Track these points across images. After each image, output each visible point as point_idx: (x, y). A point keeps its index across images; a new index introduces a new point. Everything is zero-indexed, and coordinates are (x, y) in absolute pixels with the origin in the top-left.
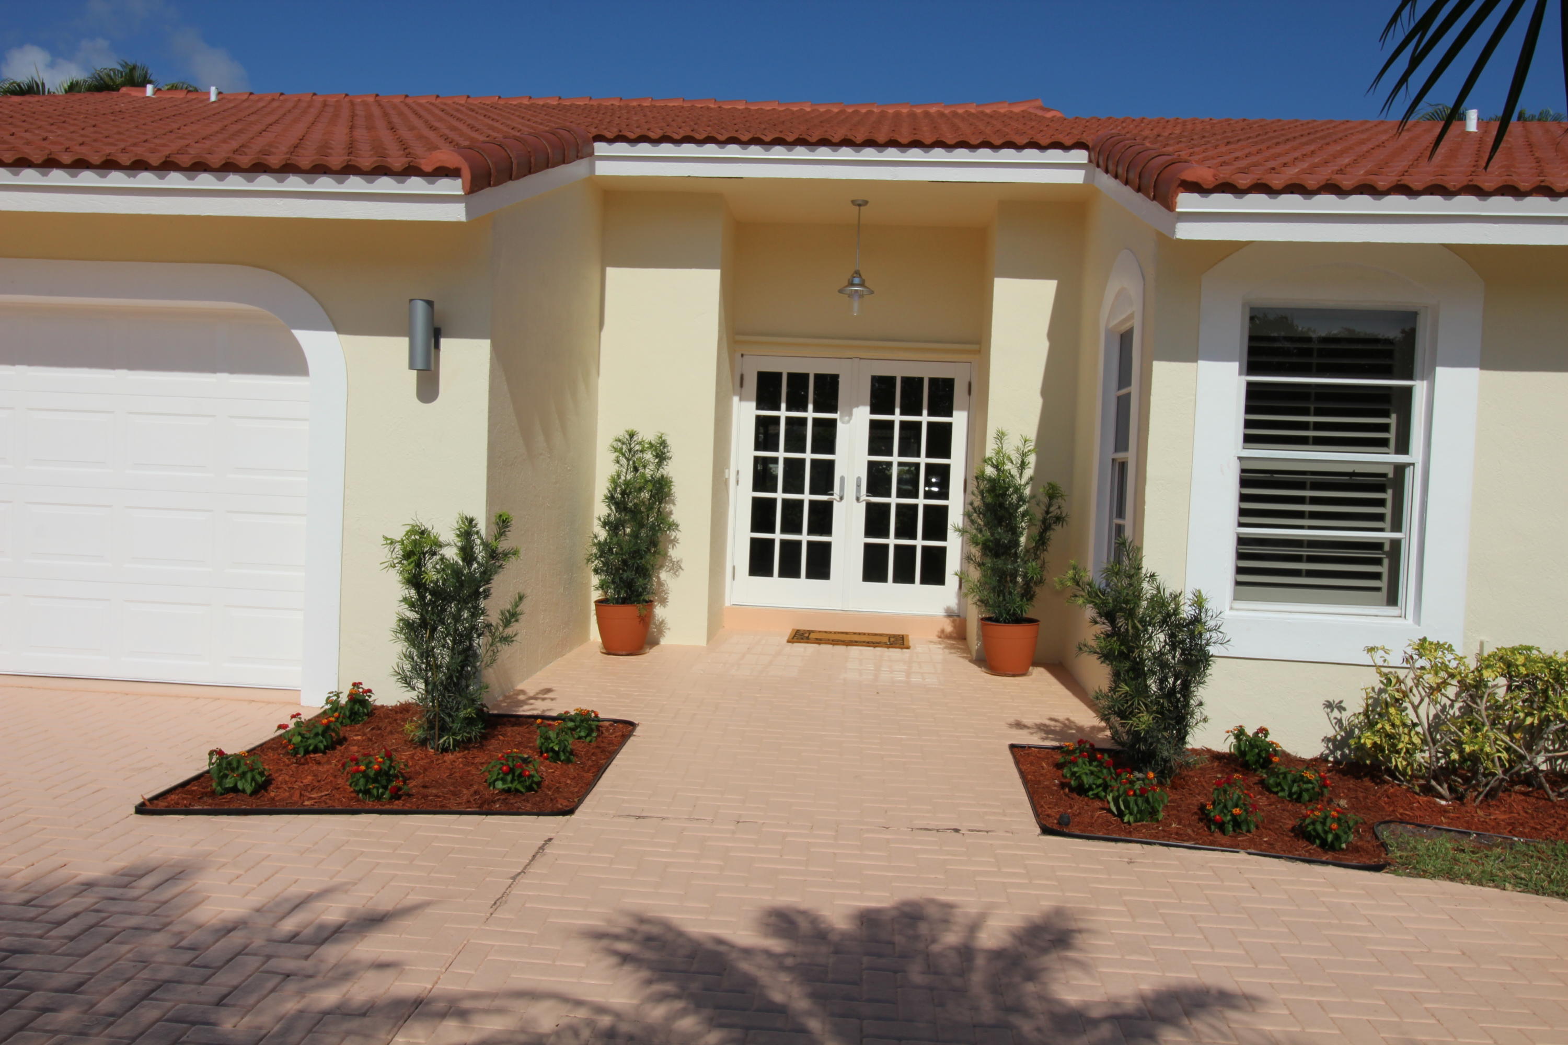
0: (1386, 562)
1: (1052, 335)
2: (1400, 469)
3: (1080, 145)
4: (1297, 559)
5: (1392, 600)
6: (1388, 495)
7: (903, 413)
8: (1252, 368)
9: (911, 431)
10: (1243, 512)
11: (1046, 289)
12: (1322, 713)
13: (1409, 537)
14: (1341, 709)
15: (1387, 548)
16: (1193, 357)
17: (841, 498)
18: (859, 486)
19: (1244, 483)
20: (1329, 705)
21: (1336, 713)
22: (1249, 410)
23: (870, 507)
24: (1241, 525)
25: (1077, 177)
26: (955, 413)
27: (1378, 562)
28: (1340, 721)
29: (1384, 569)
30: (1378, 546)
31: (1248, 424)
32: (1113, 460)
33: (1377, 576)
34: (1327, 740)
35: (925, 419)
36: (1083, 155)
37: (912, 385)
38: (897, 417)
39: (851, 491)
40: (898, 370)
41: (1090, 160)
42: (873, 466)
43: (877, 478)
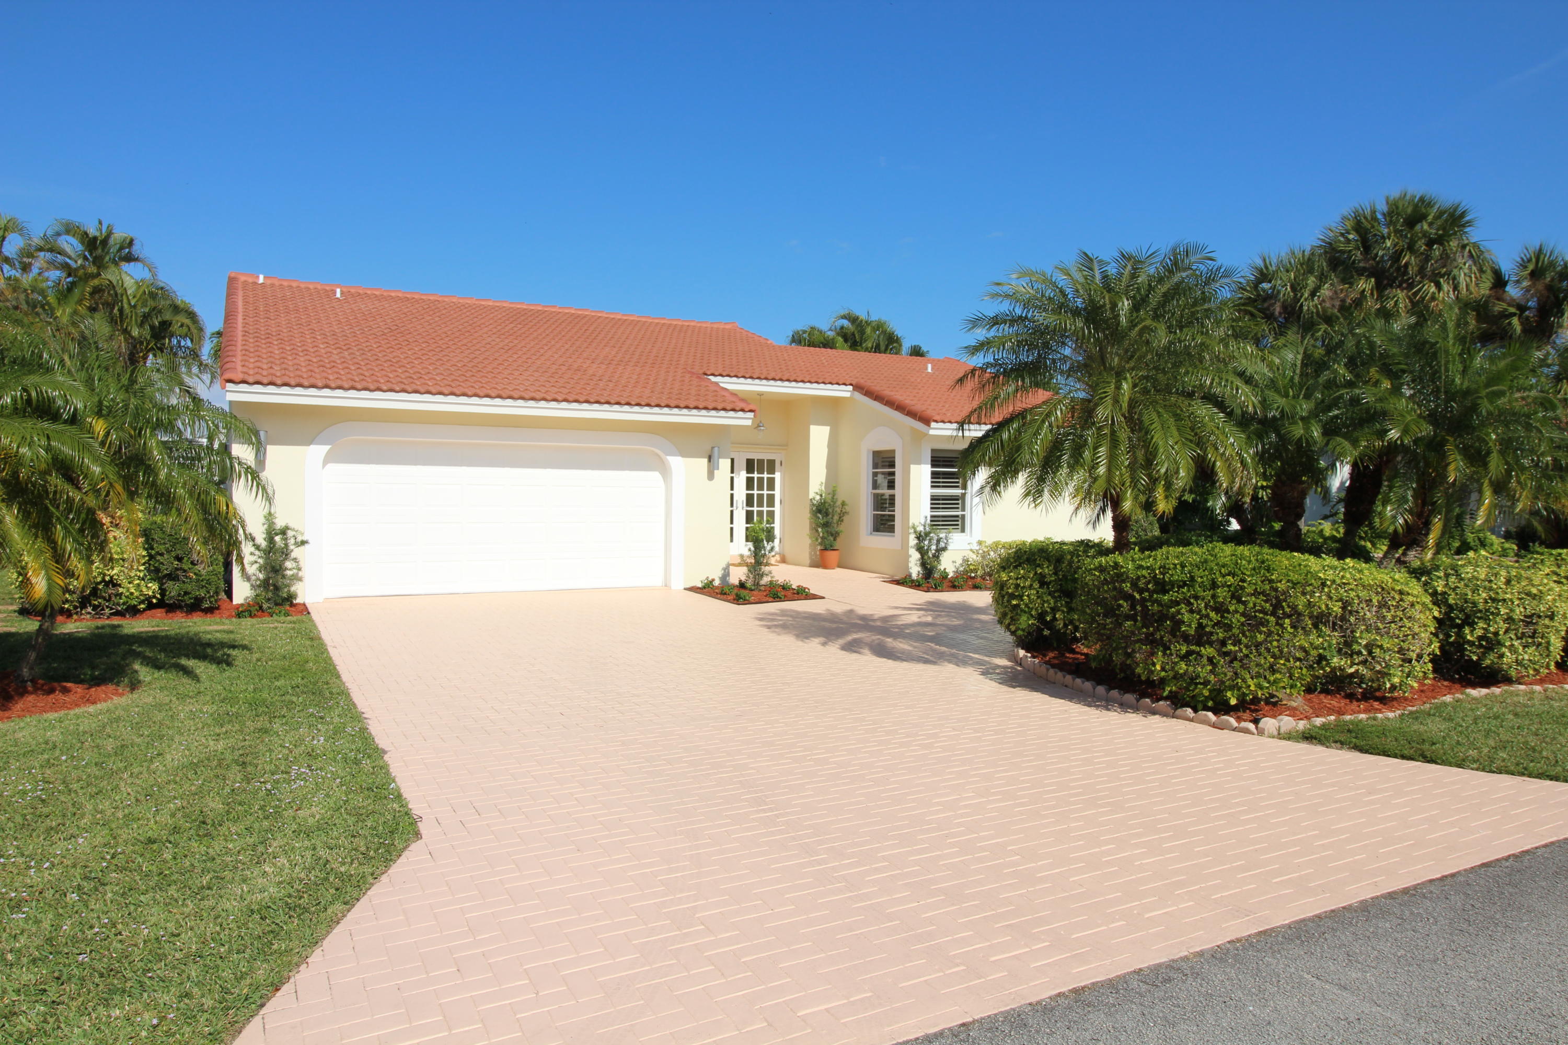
0: (961, 521)
1: (829, 446)
2: (964, 495)
3: (851, 384)
4: (941, 521)
5: (963, 531)
6: (960, 502)
7: (757, 473)
8: (933, 466)
9: (761, 481)
10: (932, 508)
11: (826, 430)
12: (954, 564)
13: (967, 513)
15: (960, 517)
16: (920, 464)
17: (737, 509)
18: (743, 503)
19: (932, 499)
20: (956, 562)
22: (932, 478)
23: (747, 511)
24: (931, 512)
25: (848, 395)
26: (776, 473)
27: (958, 521)
28: (956, 566)
29: (959, 523)
30: (957, 516)
31: (932, 482)
32: (871, 493)
33: (958, 525)
34: (953, 571)
35: (765, 476)
36: (850, 388)
37: (761, 462)
38: (756, 475)
39: (740, 505)
40: (756, 456)
41: (854, 389)
42: (747, 495)
43: (749, 500)
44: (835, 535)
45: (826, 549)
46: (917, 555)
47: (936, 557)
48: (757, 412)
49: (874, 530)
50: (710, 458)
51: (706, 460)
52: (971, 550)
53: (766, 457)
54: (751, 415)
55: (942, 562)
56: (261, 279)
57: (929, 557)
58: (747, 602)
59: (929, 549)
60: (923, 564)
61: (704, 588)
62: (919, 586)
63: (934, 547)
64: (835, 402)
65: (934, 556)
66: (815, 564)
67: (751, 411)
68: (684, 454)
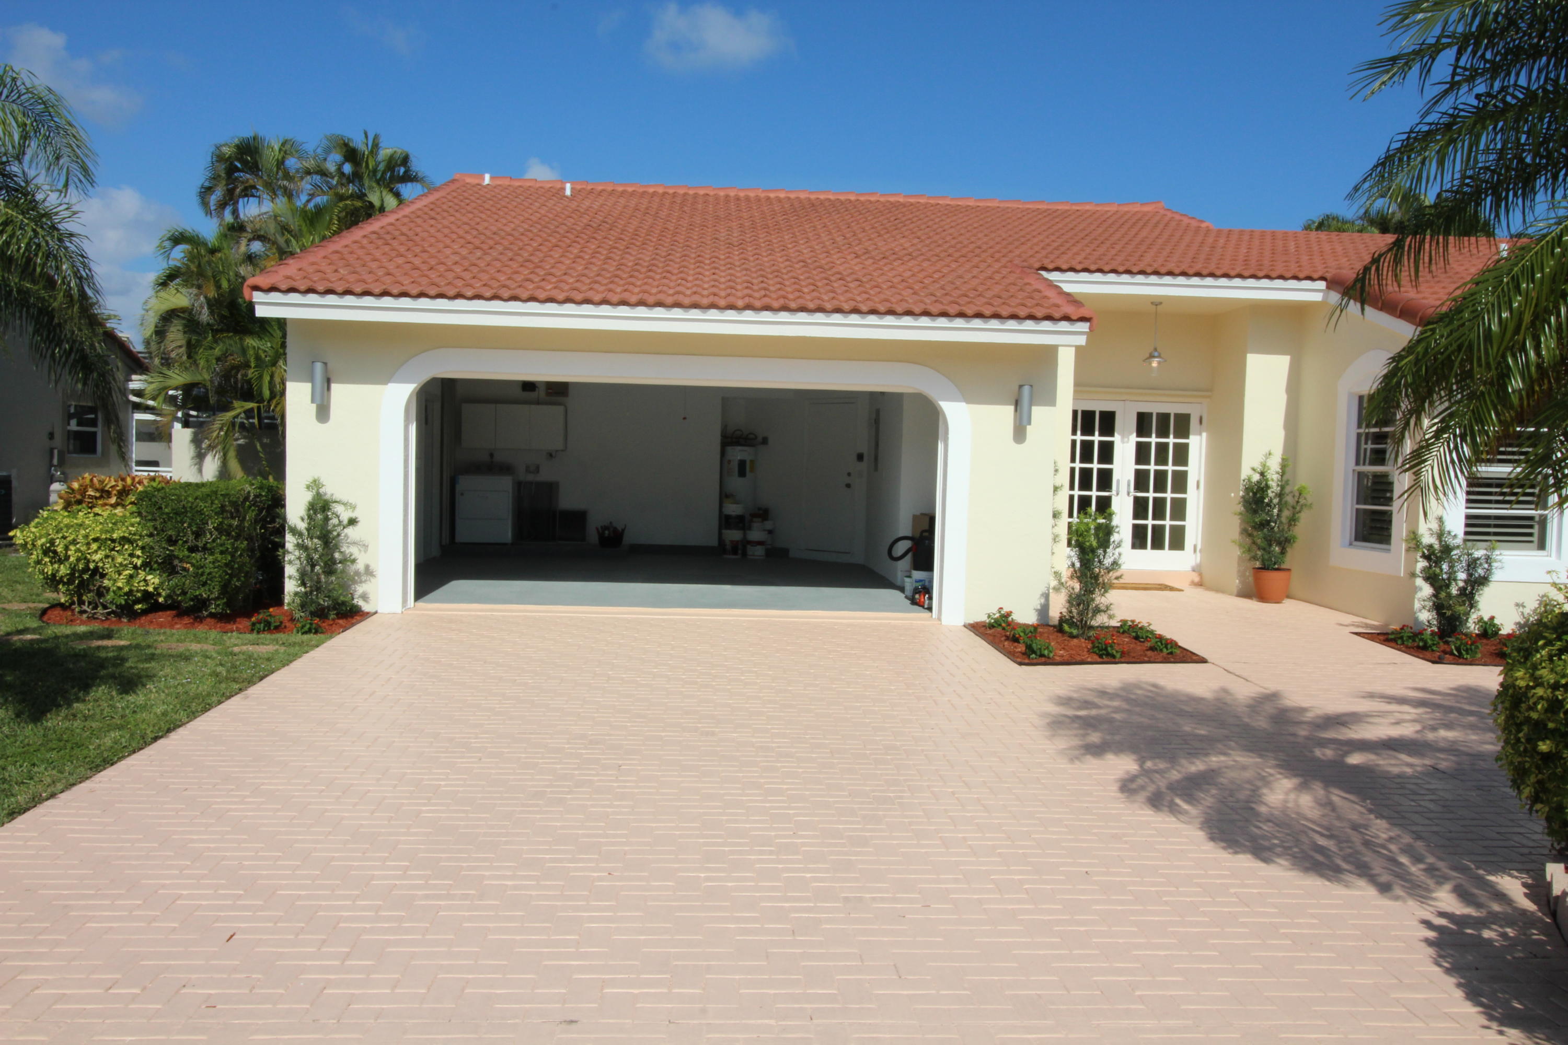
0: (1536, 527)
3: (1322, 278)
4: (1488, 526)
5: (1542, 546)
7: (1157, 437)
9: (1162, 449)
10: (1471, 501)
12: (1514, 609)
13: (1551, 513)
14: (1524, 607)
15: (1537, 519)
17: (1118, 494)
18: (1129, 485)
20: (1517, 605)
21: (1521, 609)
23: (1136, 499)
24: (1467, 508)
25: (1318, 297)
26: (1191, 437)
27: (1531, 527)
28: (1522, 613)
29: (1535, 531)
30: (1531, 518)
32: (1354, 470)
33: (1531, 535)
34: (1518, 624)
35: (1171, 440)
36: (1322, 285)
37: (1164, 419)
38: (1154, 440)
39: (1123, 489)
40: (1154, 408)
41: (1328, 287)
42: (1138, 472)
43: (1141, 480)
44: (1285, 542)
45: (1264, 568)
46: (1426, 590)
47: (1468, 596)
48: (1095, 321)
49: (1357, 538)
50: (1017, 403)
51: (1012, 408)
52: (1554, 585)
53: (1172, 408)
54: (1084, 327)
55: (1481, 605)
56: (487, 179)
57: (1449, 595)
58: (1046, 660)
59: (1452, 578)
60: (1439, 607)
61: (991, 626)
62: (1425, 648)
63: (1462, 576)
64: (1298, 311)
65: (1462, 591)
66: (1245, 594)
67: (1083, 319)
68: (971, 397)
